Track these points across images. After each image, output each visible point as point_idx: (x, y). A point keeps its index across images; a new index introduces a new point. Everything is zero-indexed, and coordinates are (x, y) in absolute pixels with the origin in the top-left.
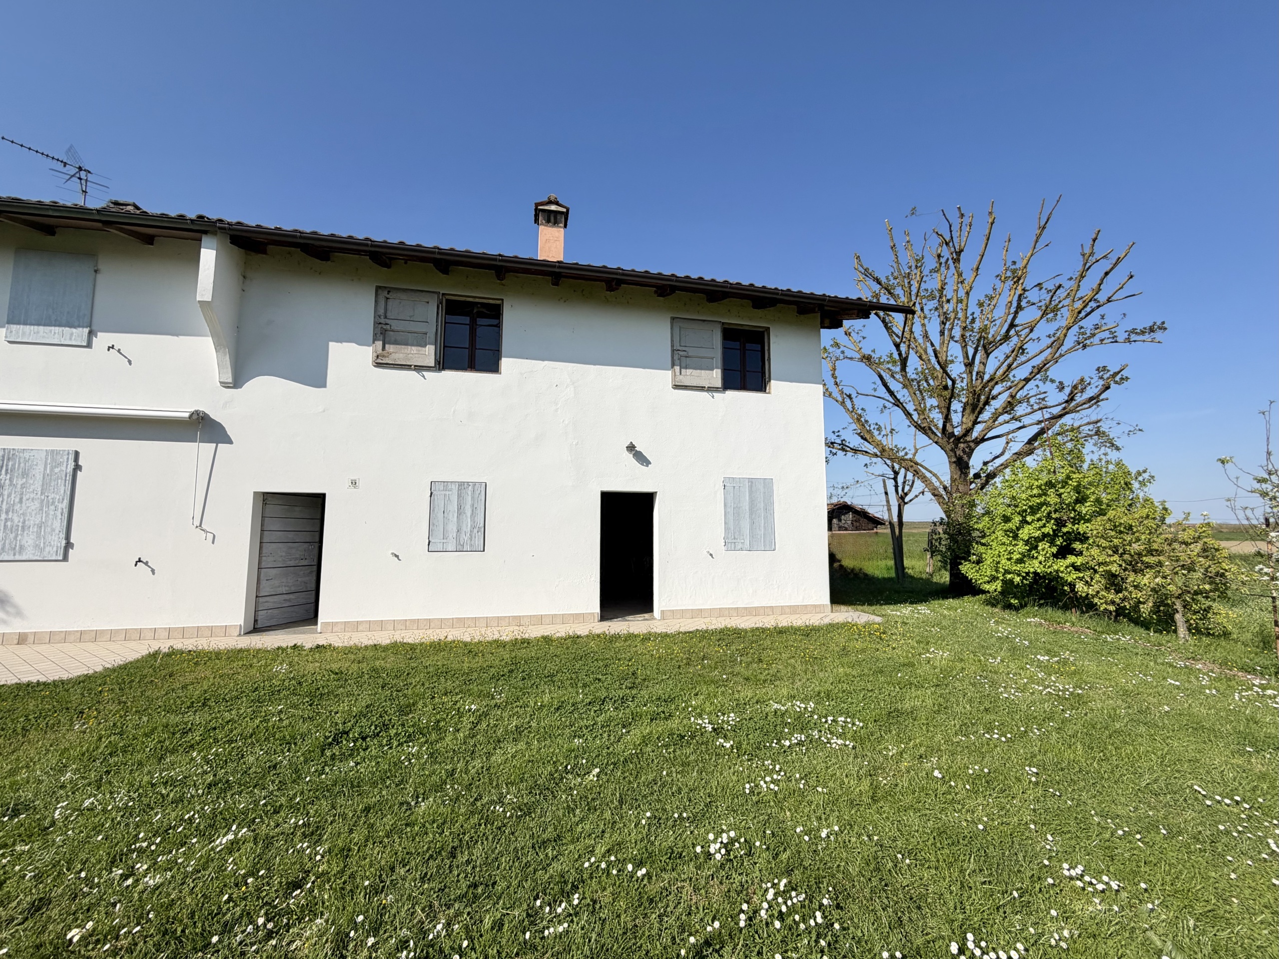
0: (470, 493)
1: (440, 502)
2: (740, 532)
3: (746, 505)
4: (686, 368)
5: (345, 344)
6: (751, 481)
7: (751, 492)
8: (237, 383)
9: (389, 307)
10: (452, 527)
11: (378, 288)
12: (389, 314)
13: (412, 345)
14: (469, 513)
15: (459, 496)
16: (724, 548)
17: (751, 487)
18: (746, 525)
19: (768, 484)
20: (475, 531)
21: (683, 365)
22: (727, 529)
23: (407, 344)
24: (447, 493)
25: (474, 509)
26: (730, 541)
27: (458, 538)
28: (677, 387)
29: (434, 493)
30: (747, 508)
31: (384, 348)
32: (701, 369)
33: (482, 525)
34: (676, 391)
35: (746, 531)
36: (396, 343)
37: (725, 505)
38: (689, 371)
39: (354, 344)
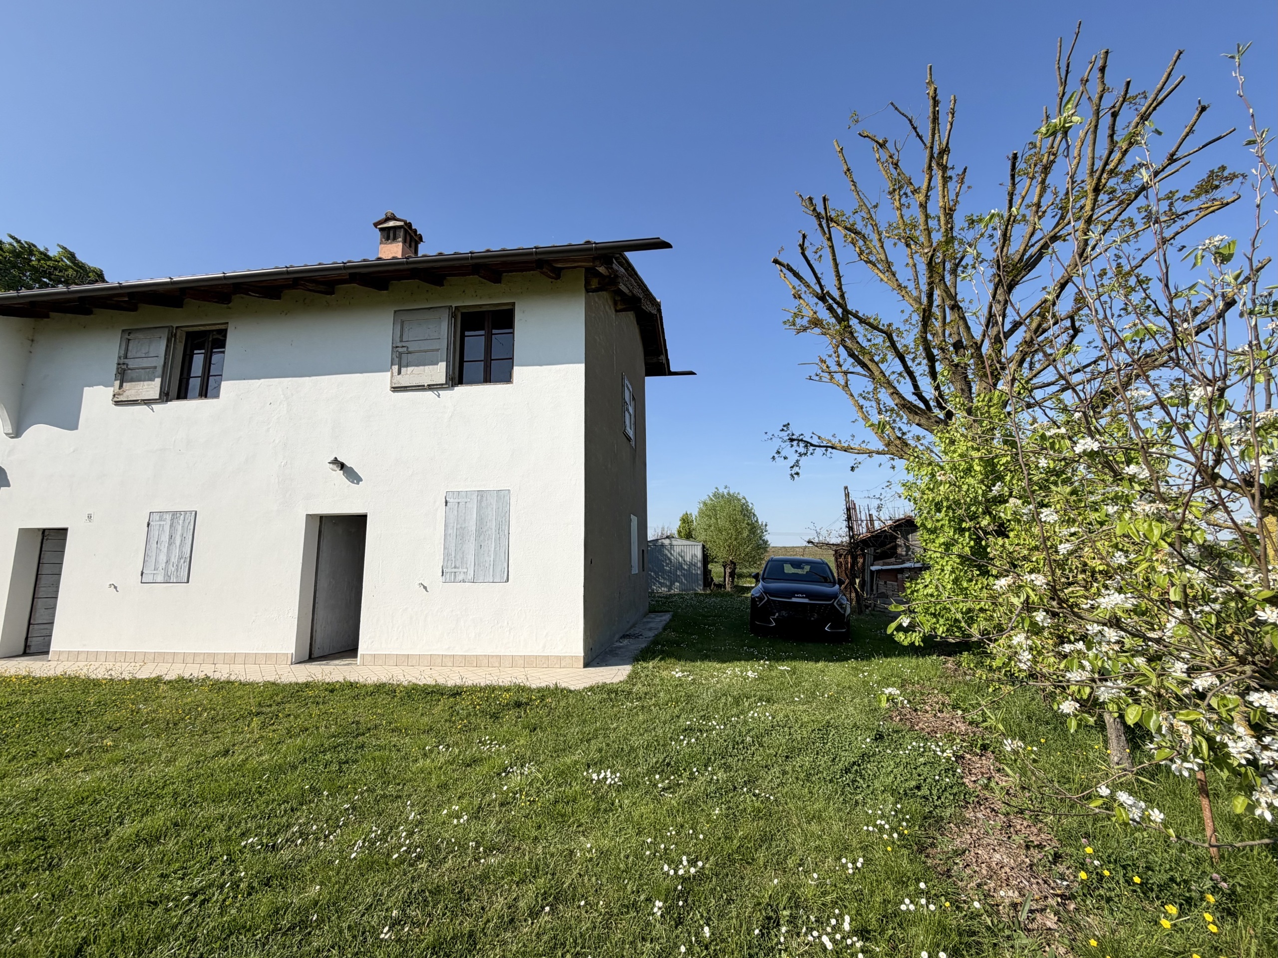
0: (181, 522)
1: (155, 533)
2: (463, 558)
3: (472, 526)
4: (407, 366)
5: (95, 387)
6: (481, 494)
7: (479, 508)
8: (17, 433)
9: (130, 348)
10: (163, 558)
11: (123, 331)
12: (129, 355)
13: (144, 380)
14: (178, 542)
15: (171, 526)
16: (441, 579)
17: (480, 502)
18: (470, 547)
19: (503, 496)
20: (182, 561)
21: (404, 362)
22: (447, 555)
23: (140, 380)
24: (162, 523)
25: (183, 538)
26: (449, 570)
27: (166, 569)
28: (396, 389)
29: (151, 523)
30: (474, 528)
31: (121, 386)
32: (424, 365)
33: (188, 555)
34: (396, 394)
35: (471, 558)
36: (132, 380)
37: (446, 526)
38: (410, 369)
39: (102, 387)
